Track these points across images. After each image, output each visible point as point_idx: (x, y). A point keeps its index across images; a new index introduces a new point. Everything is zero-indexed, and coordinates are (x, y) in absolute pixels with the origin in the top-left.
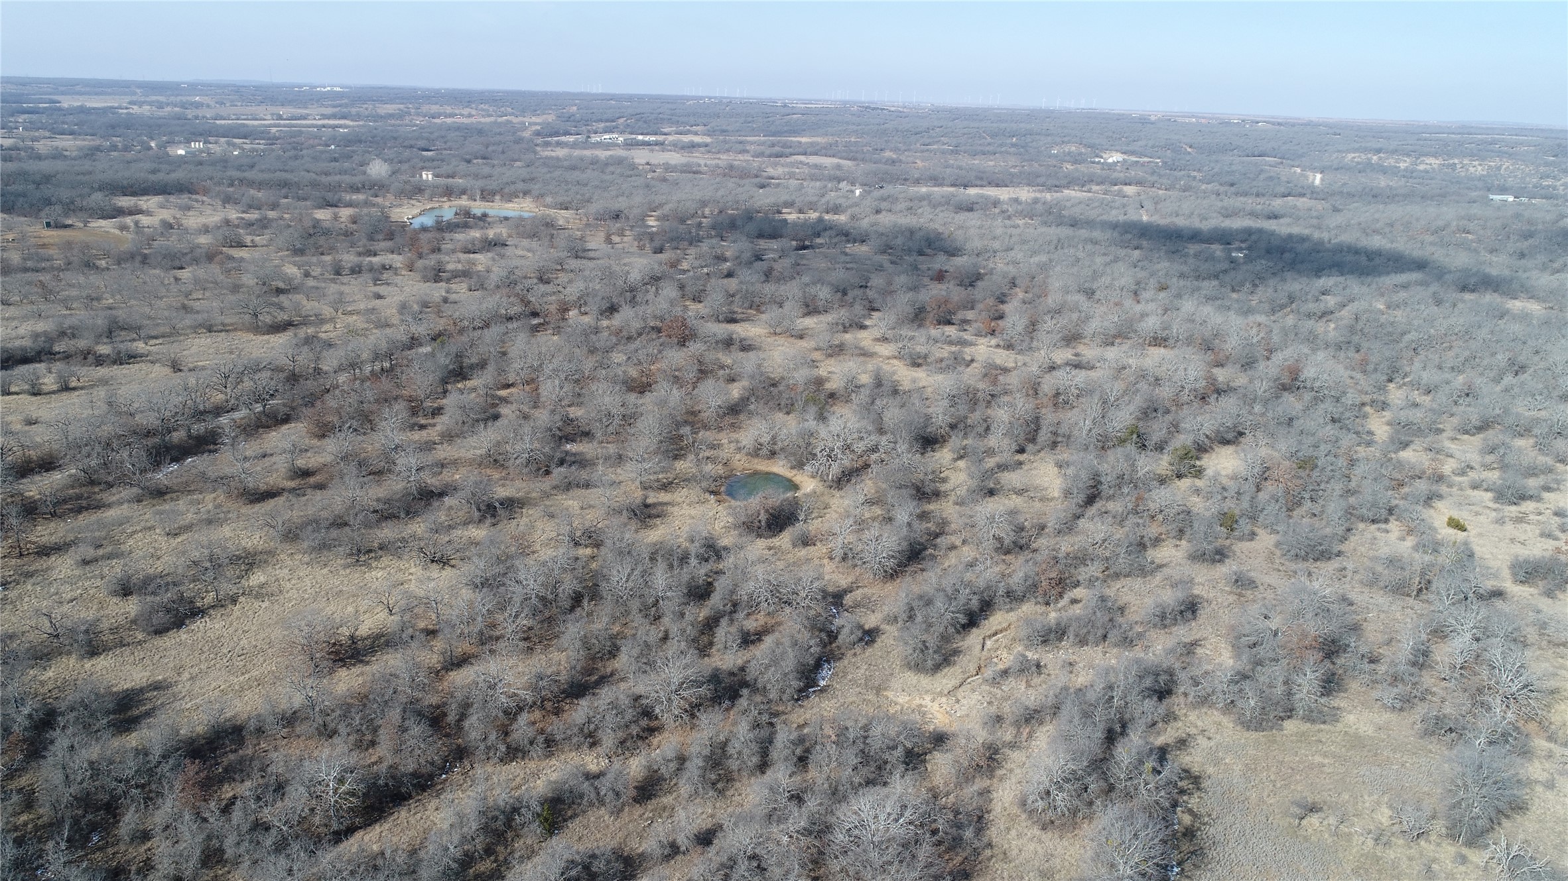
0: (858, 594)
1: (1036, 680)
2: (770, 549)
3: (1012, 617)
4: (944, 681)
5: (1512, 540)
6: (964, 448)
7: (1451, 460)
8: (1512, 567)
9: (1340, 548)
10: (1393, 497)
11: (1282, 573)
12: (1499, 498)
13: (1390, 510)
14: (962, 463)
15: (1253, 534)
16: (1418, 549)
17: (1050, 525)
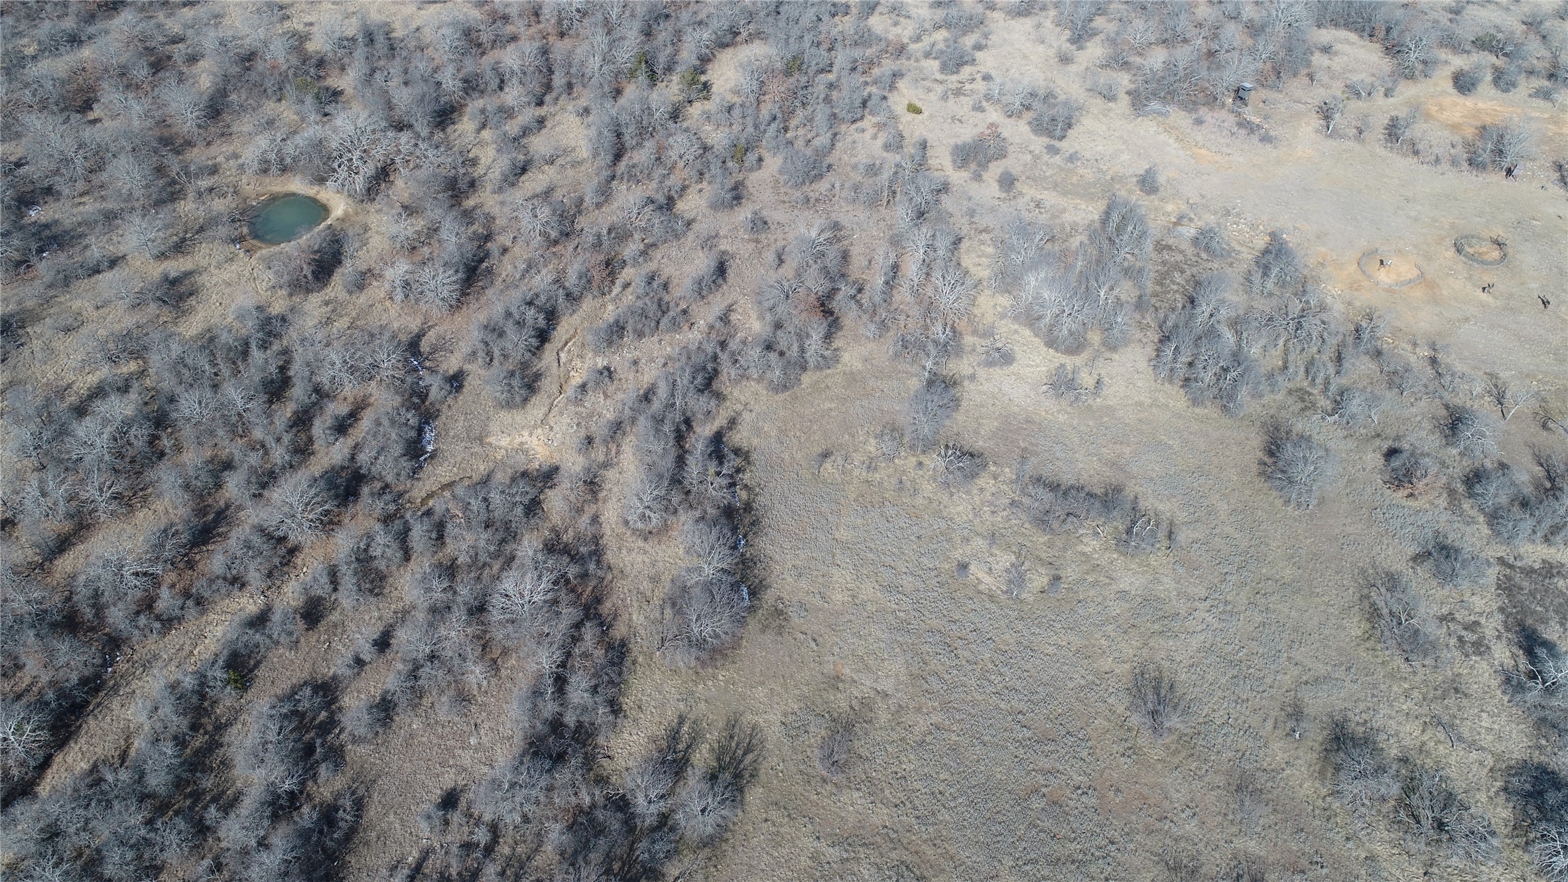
0: (431, 337)
1: (611, 389)
2: (327, 303)
3: (576, 319)
4: (535, 412)
5: (953, 118)
6: (483, 111)
7: (908, 21)
8: (952, 154)
9: (829, 160)
10: (866, 83)
11: (787, 205)
12: (944, 68)
13: (864, 104)
14: (486, 134)
15: (760, 160)
16: (887, 147)
17: (587, 199)
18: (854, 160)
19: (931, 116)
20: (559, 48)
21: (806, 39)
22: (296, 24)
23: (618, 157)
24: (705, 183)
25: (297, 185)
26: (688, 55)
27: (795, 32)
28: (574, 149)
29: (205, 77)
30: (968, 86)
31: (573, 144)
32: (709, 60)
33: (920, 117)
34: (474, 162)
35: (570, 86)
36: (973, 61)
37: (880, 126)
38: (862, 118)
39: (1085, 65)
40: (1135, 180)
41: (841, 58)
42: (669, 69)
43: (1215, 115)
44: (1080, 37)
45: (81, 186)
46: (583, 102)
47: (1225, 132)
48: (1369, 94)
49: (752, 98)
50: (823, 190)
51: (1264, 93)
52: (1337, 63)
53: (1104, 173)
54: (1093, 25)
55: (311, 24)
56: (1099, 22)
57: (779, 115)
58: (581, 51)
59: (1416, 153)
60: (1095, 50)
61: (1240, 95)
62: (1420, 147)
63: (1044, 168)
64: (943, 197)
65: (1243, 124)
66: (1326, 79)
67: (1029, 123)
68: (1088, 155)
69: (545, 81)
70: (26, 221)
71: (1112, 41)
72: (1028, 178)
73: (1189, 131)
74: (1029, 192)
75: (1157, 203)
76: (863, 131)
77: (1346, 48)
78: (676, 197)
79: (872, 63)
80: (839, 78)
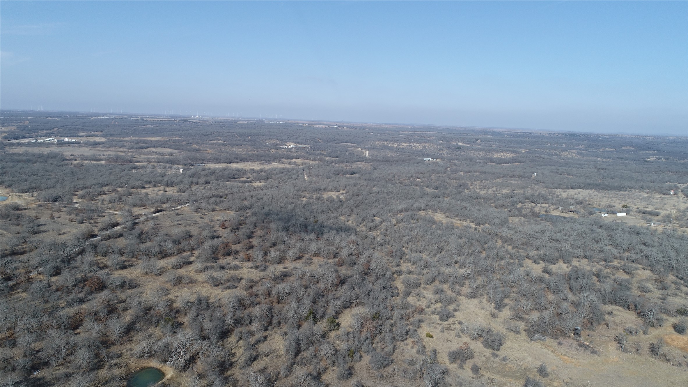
5: (447, 340)
6: (241, 333)
7: (424, 299)
8: (449, 356)
9: (392, 357)
10: (408, 324)
11: (373, 378)
12: (441, 319)
13: (407, 333)
14: (241, 343)
15: (361, 357)
16: (418, 352)
17: (281, 373)
18: (403, 358)
19: (437, 339)
20: (277, 307)
21: (381, 305)
22: (172, 297)
23: (297, 354)
24: (335, 367)
25: (154, 363)
26: (331, 311)
27: (376, 303)
28: (278, 350)
29: (128, 317)
30: (452, 326)
31: (278, 348)
32: (340, 313)
33: (432, 339)
34: (234, 355)
35: (280, 323)
36: (454, 316)
37: (415, 343)
38: (406, 339)
39: (503, 318)
40: (536, 370)
41: (396, 314)
42: (322, 317)
43: (567, 341)
44: (499, 306)
45: (60, 362)
46: (284, 330)
47: (573, 349)
48: (636, 333)
49: (358, 330)
50: (390, 371)
51: (587, 332)
52: (617, 319)
53: (520, 366)
54: (504, 302)
55: (177, 296)
56: (506, 301)
57: (369, 337)
58: (286, 308)
59: (668, 360)
60: (506, 313)
61: (576, 332)
62: (669, 357)
63: (492, 363)
64: (446, 376)
65: (581, 345)
66: (614, 326)
67: (482, 343)
68: (511, 358)
69: (269, 321)
70: (32, 376)
71: (513, 308)
72: (485, 368)
73: (556, 348)
74: (487, 375)
75: (549, 382)
76: (407, 345)
77: (619, 313)
78: (322, 373)
79: (409, 316)
80: (395, 322)
